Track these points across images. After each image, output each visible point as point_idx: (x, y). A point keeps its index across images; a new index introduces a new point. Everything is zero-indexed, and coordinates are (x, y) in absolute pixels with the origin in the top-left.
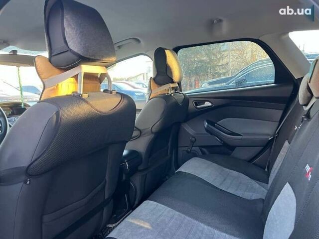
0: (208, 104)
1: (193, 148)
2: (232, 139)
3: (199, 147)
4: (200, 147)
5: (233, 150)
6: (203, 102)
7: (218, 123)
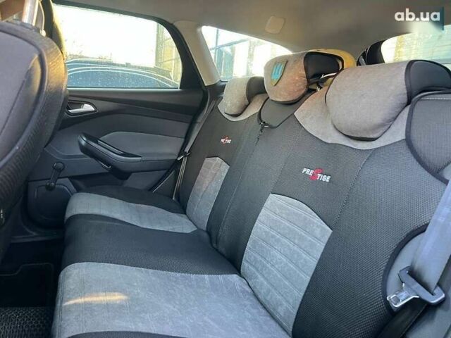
0: (87, 108)
1: (60, 181)
2: (126, 161)
3: (69, 177)
4: (72, 178)
5: (127, 178)
6: (80, 104)
7: (101, 139)
